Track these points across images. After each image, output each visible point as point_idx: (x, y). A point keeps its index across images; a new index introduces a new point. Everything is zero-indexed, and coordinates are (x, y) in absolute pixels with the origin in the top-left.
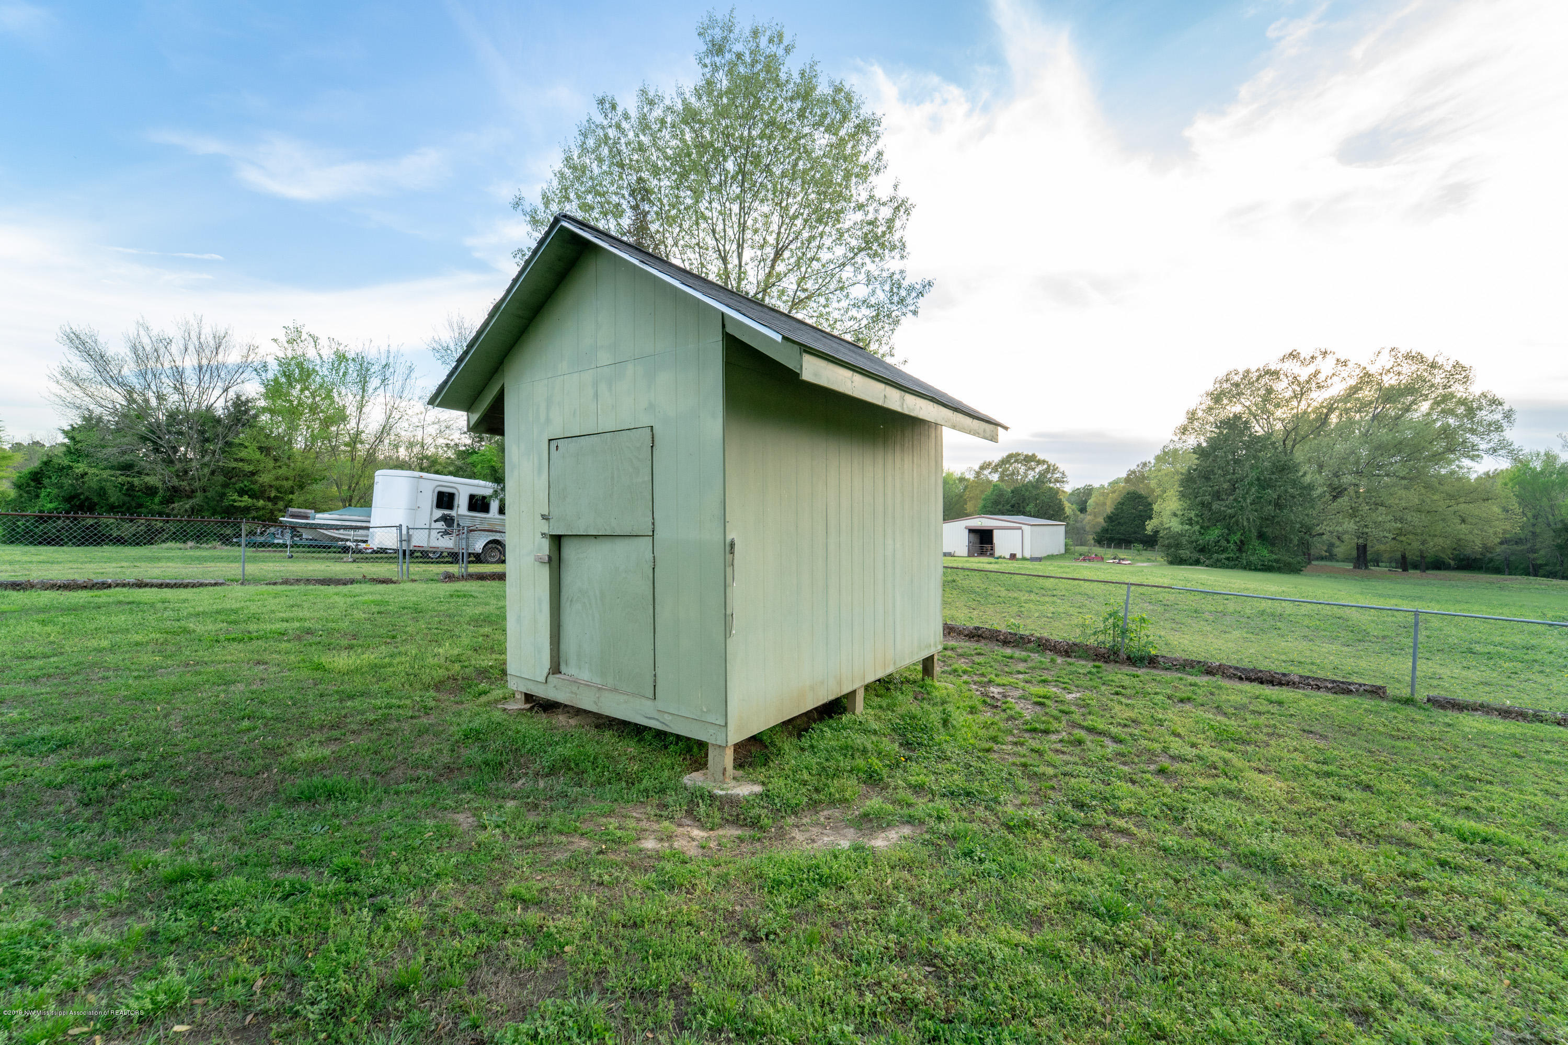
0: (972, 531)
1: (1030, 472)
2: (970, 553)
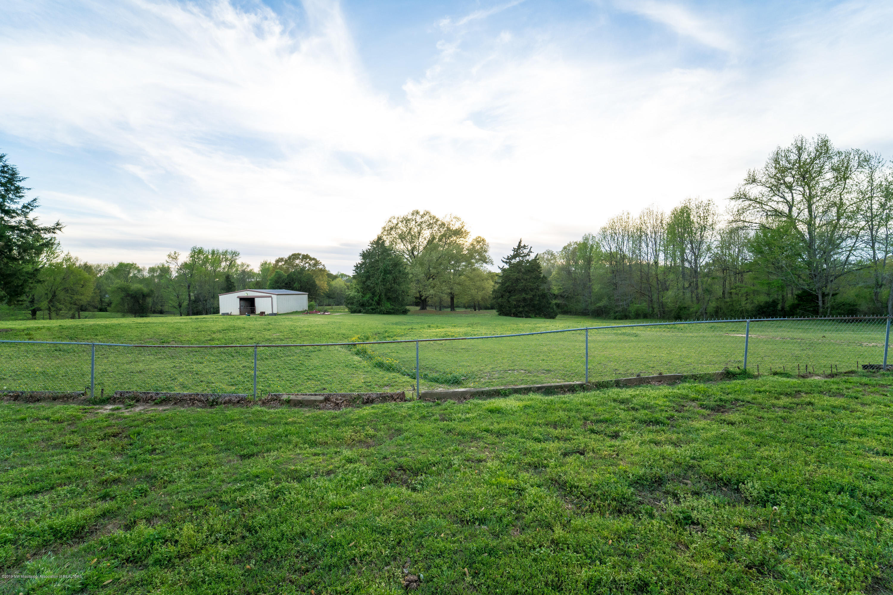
0: (241, 299)
1: (307, 265)
2: (241, 313)
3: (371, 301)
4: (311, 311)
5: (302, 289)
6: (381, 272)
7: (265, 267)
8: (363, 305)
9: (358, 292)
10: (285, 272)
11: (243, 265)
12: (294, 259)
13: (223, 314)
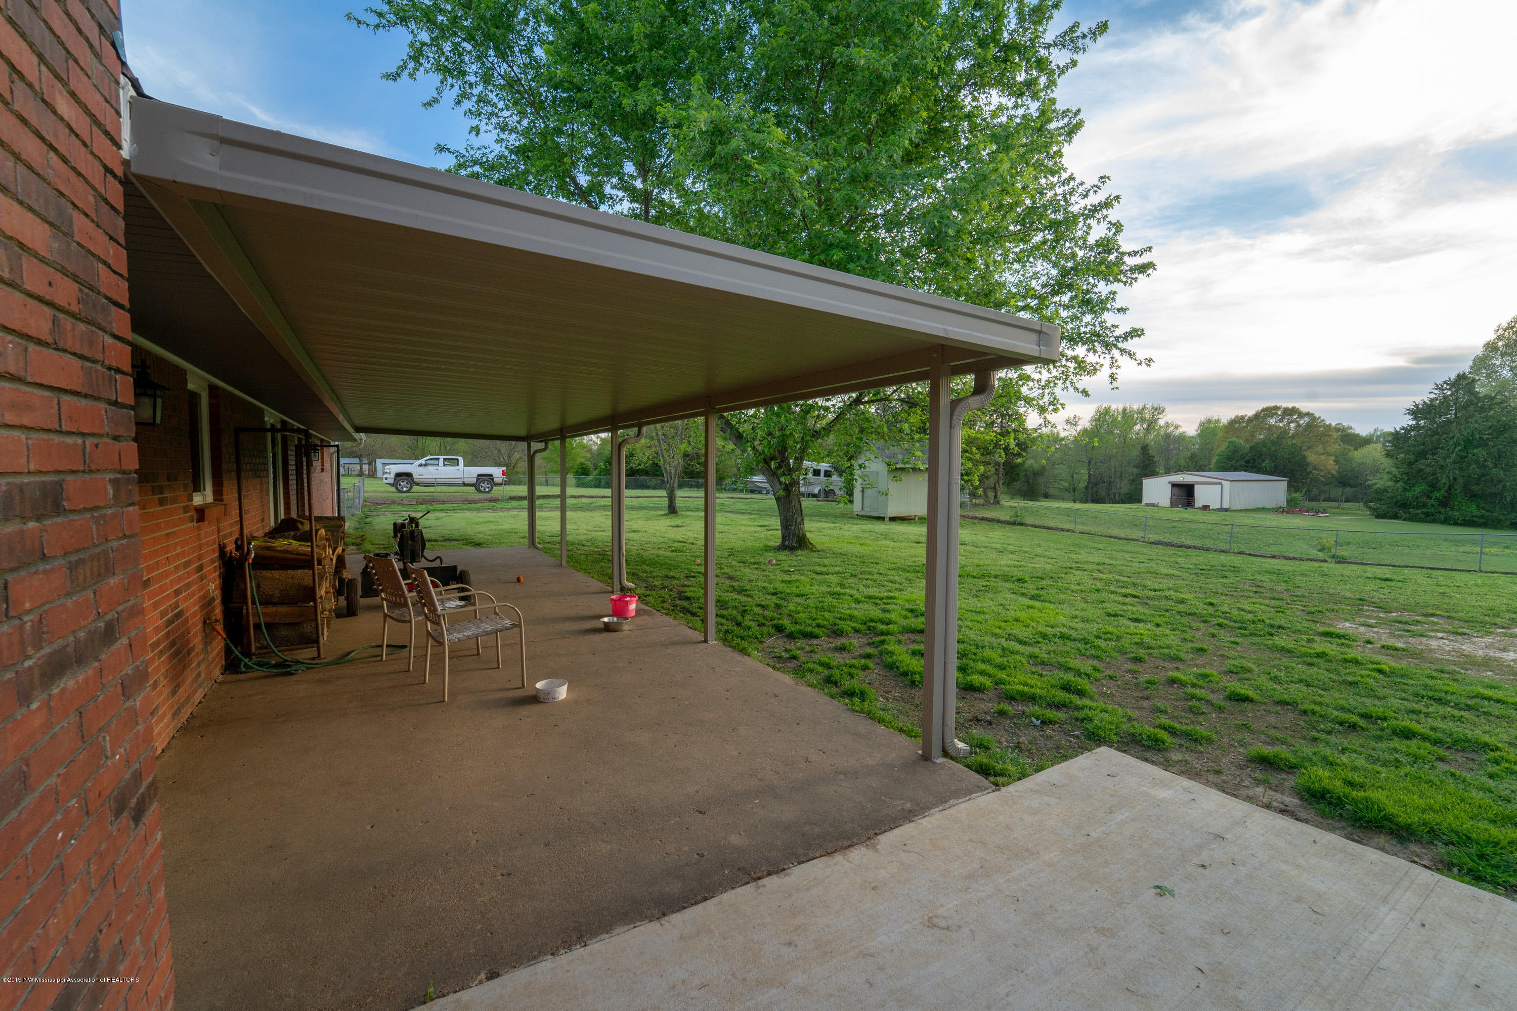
0: (1174, 485)
1: (1292, 425)
2: (1173, 504)
3: (1424, 499)
4: (1291, 507)
5: (1276, 471)
6: (1457, 444)
7: (1208, 429)
8: (1404, 505)
9: (1396, 482)
10: (1247, 441)
11: (1167, 425)
12: (1266, 416)
13: (1148, 505)
